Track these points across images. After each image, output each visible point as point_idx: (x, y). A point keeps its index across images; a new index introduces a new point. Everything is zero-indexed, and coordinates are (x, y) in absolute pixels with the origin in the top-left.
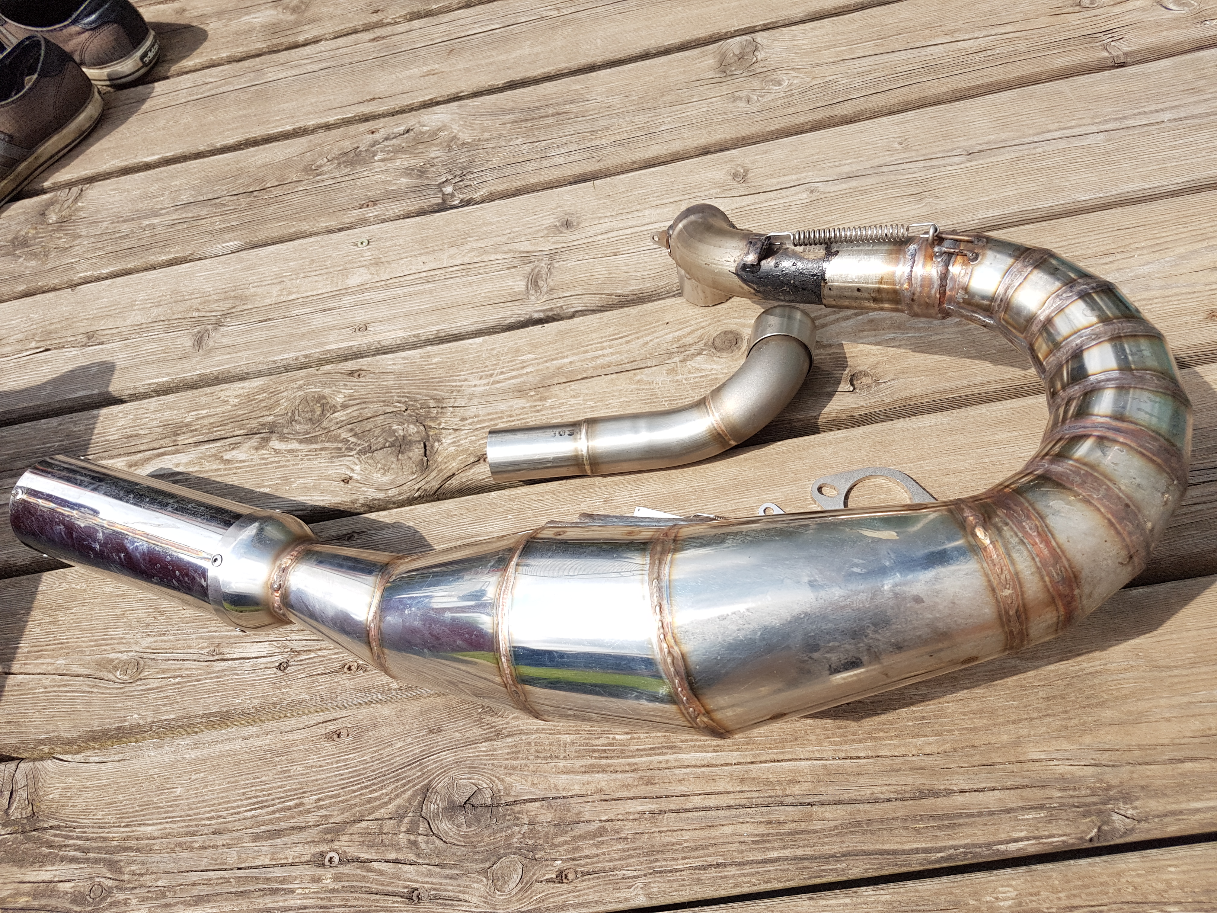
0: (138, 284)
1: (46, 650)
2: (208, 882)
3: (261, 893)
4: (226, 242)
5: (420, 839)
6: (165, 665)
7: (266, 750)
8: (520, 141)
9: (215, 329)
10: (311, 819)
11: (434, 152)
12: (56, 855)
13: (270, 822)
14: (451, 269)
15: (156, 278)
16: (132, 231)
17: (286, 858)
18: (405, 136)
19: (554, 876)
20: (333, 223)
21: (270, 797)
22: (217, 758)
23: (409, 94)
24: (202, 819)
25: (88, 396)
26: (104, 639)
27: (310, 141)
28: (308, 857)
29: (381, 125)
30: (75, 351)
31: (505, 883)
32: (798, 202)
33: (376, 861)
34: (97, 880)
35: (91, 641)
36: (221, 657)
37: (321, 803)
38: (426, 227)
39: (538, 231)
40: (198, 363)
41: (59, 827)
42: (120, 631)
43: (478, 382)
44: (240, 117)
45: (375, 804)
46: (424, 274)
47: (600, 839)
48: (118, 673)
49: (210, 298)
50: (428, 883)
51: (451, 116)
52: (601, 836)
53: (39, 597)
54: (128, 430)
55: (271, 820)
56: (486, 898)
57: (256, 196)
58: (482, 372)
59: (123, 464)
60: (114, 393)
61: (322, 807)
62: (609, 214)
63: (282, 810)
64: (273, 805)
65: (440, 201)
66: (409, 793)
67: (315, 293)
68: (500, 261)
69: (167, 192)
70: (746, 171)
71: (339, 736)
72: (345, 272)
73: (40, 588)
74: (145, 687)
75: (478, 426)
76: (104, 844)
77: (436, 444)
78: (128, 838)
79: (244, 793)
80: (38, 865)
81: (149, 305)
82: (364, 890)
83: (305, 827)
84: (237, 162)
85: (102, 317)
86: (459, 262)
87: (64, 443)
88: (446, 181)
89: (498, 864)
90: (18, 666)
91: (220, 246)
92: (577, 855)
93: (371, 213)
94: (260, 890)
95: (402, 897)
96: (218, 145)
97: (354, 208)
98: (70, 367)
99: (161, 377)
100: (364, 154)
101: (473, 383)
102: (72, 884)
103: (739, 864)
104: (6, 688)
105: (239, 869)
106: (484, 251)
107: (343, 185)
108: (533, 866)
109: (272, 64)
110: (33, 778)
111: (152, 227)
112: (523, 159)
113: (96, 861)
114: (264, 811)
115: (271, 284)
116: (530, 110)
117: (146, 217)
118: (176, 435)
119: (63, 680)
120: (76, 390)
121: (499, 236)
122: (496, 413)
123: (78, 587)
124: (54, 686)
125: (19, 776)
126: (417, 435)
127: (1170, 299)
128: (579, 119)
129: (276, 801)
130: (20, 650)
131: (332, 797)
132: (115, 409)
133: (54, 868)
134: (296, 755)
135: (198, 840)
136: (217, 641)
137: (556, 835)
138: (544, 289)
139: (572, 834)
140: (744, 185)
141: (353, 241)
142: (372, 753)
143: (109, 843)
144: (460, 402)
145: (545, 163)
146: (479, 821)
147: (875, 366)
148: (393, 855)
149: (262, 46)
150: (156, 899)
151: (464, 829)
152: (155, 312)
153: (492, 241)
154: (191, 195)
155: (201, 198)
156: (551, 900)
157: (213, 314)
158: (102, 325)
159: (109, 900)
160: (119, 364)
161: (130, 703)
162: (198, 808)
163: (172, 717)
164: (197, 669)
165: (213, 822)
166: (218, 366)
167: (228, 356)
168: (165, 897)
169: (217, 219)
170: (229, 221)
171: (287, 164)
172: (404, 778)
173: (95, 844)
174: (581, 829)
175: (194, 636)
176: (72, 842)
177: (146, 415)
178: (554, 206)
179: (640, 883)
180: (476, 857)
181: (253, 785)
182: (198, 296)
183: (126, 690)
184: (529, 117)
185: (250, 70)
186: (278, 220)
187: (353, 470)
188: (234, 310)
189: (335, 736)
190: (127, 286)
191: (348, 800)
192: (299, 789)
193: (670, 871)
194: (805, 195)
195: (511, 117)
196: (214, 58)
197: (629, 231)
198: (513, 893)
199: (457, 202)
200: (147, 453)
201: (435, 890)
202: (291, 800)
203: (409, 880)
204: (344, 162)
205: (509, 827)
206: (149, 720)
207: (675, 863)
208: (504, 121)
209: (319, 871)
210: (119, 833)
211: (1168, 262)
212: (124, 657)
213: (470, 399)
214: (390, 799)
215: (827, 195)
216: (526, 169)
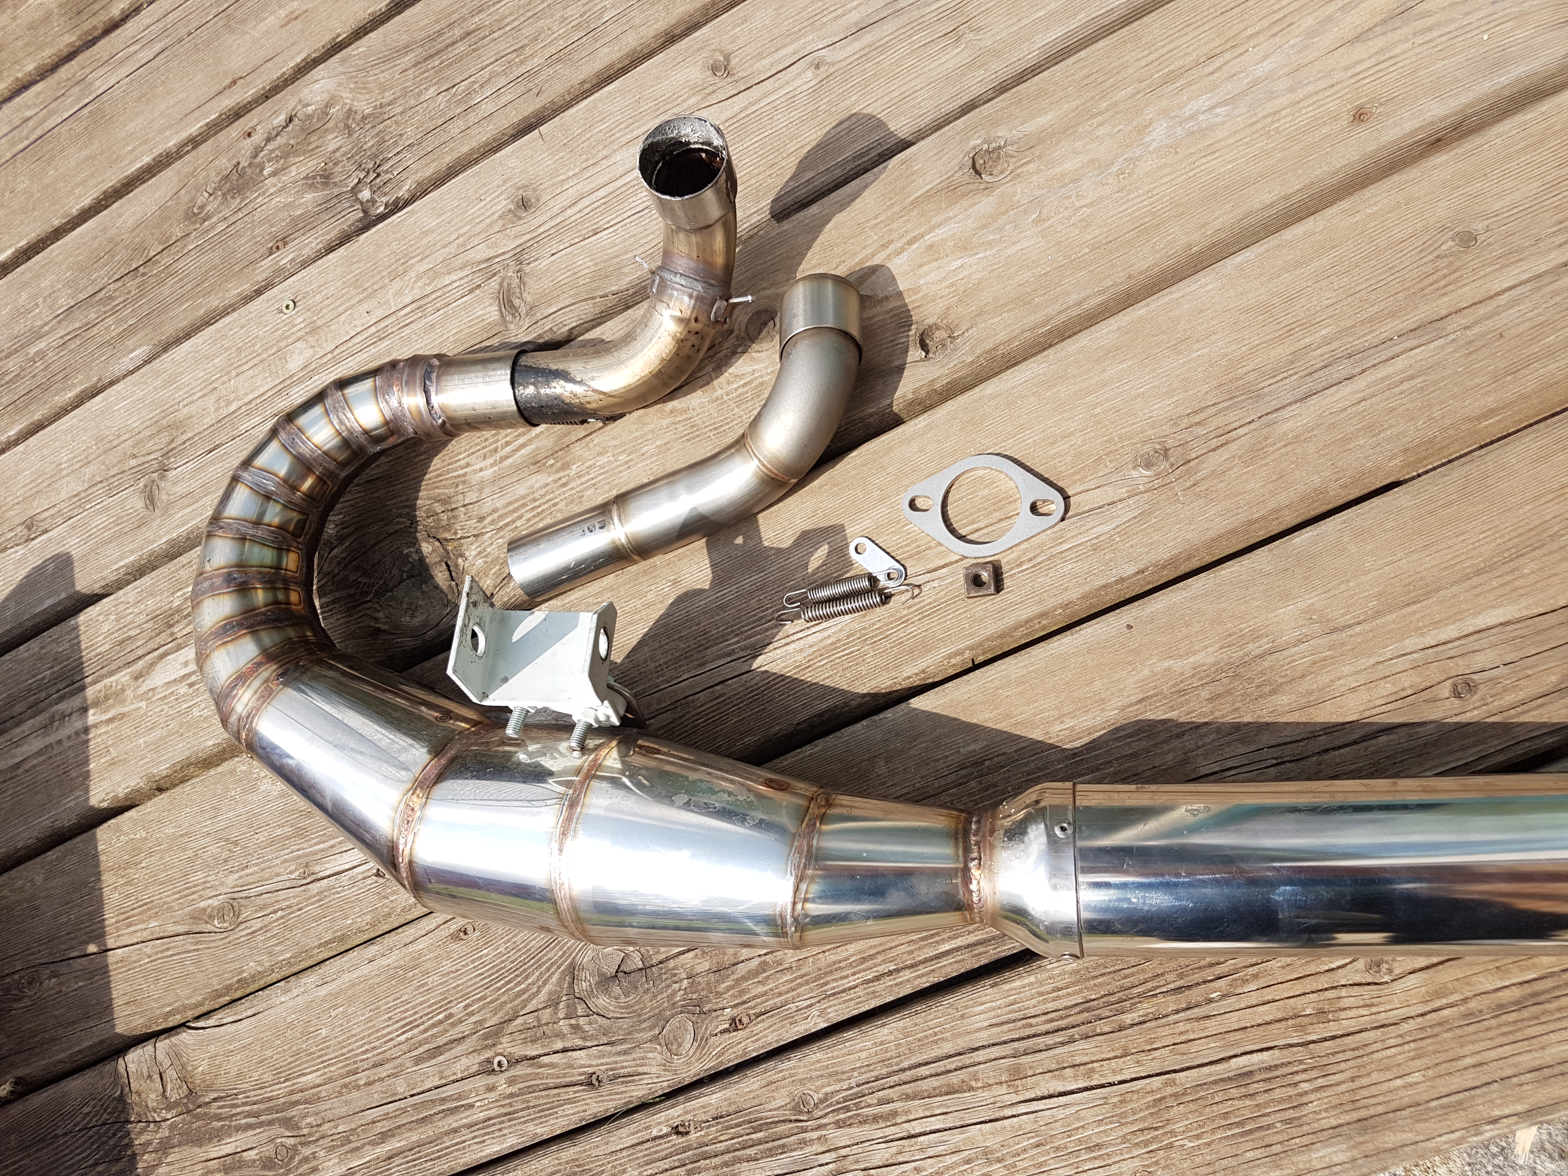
0: (55, 440)
1: (134, 916)
2: (386, 1117)
3: (442, 1115)
4: (131, 352)
5: (582, 1021)
6: (260, 901)
7: (396, 968)
8: (432, 92)
9: (162, 477)
10: (465, 1028)
11: (333, 142)
12: (229, 1126)
13: (426, 1041)
14: (403, 313)
15: (72, 426)
16: (21, 367)
17: (455, 1074)
18: (291, 126)
19: (727, 1026)
20: (246, 287)
21: (417, 1016)
22: (348, 989)
23: (275, 60)
24: (358, 1055)
25: (59, 603)
26: (188, 888)
27: (179, 172)
28: (475, 1068)
29: (255, 121)
30: (21, 551)
31: (680, 1045)
32: (804, 88)
33: (545, 1055)
34: (279, 1141)
35: (175, 894)
36: (314, 877)
37: (471, 1009)
38: (354, 260)
39: (491, 225)
40: (160, 527)
41: (220, 1098)
42: (200, 875)
43: (483, 464)
44: (85, 160)
45: (525, 996)
46: (373, 329)
47: (764, 975)
48: (216, 922)
49: (141, 436)
50: (602, 1064)
51: (335, 80)
52: (764, 971)
53: (103, 858)
54: (116, 635)
55: (426, 1039)
56: (664, 1065)
57: (144, 274)
58: (483, 448)
59: (128, 677)
60: (84, 591)
61: (472, 1014)
62: (571, 173)
63: (434, 1026)
64: (423, 1023)
65: (361, 215)
66: (556, 976)
67: (257, 394)
68: (457, 284)
69: (40, 300)
70: (727, 58)
71: (465, 933)
72: (281, 354)
73: (100, 848)
74: (249, 931)
75: (501, 524)
76: (272, 1104)
77: (460, 560)
78: (292, 1093)
79: (390, 1018)
80: (215, 1140)
81: (78, 466)
82: (541, 1087)
83: (464, 1037)
84: (105, 230)
85: (33, 497)
86: (409, 300)
87: (56, 669)
88: (359, 182)
89: (668, 1028)
90: (112, 940)
91: (126, 360)
92: (745, 998)
93: (285, 257)
94: (439, 1112)
95: (581, 1084)
96: (74, 212)
97: (263, 257)
98: (22, 573)
99: (127, 557)
100: (249, 171)
101: (477, 467)
102: (256, 1151)
103: (912, 966)
104: (111, 968)
105: (412, 1096)
106: (433, 274)
107: (239, 225)
108: (703, 1021)
109: (95, 65)
110: (176, 1055)
111: (42, 354)
112: (443, 120)
113: (270, 1123)
114: (416, 1031)
115: (203, 396)
116: (431, 39)
117: (30, 343)
118: (171, 626)
119: (163, 944)
120: (42, 600)
121: (445, 247)
122: (517, 501)
123: (138, 836)
124: (157, 953)
125: (160, 1056)
126: (434, 555)
127: (1302, 104)
128: (496, 35)
129: (425, 1018)
130: (107, 922)
131: (479, 1000)
132: (92, 612)
133: (233, 1139)
134: (428, 965)
135: (362, 1078)
136: (303, 861)
137: (718, 982)
138: (523, 310)
139: (735, 977)
140: (729, 80)
141: (276, 306)
142: (505, 943)
143: (275, 1102)
144: (471, 497)
145: (473, 118)
146: (636, 988)
147: (945, 315)
148: (559, 1045)
149: (70, 39)
150: (342, 1145)
151: (623, 999)
152: (88, 471)
153: (439, 256)
154: (69, 296)
155: (82, 297)
156: (731, 1051)
157: (153, 456)
158: (38, 506)
159: (297, 1159)
160: (76, 553)
161: (240, 952)
162: (350, 1044)
163: (288, 955)
164: (294, 897)
165: (369, 1055)
166: (183, 525)
167: (189, 509)
168: (350, 1142)
169: (109, 321)
170: (124, 320)
171: (163, 215)
172: (546, 962)
173: (262, 1106)
174: (742, 969)
175: (278, 861)
176: (239, 1110)
177: (129, 611)
178: (499, 182)
179: (815, 1011)
180: (643, 1026)
181: (396, 1007)
182: (126, 436)
183: (231, 938)
184: (432, 51)
185: (70, 83)
186: (180, 300)
187: (377, 620)
188: (174, 445)
189: (462, 934)
190: (43, 447)
191: (496, 1000)
192: (443, 1000)
193: (843, 991)
194: (809, 74)
195: (410, 58)
196: (19, 75)
197: (602, 193)
198: (691, 1053)
199: (382, 209)
200: (147, 657)
201: (612, 1070)
202: (439, 1013)
203: (583, 1066)
204: (229, 191)
205: (668, 986)
206: (267, 964)
207: (846, 981)
208: (403, 66)
209: (491, 1080)
210: (281, 1089)
211: (1293, 46)
212: (215, 902)
213: (481, 490)
214: (539, 987)
215: (838, 66)
216: (452, 135)
